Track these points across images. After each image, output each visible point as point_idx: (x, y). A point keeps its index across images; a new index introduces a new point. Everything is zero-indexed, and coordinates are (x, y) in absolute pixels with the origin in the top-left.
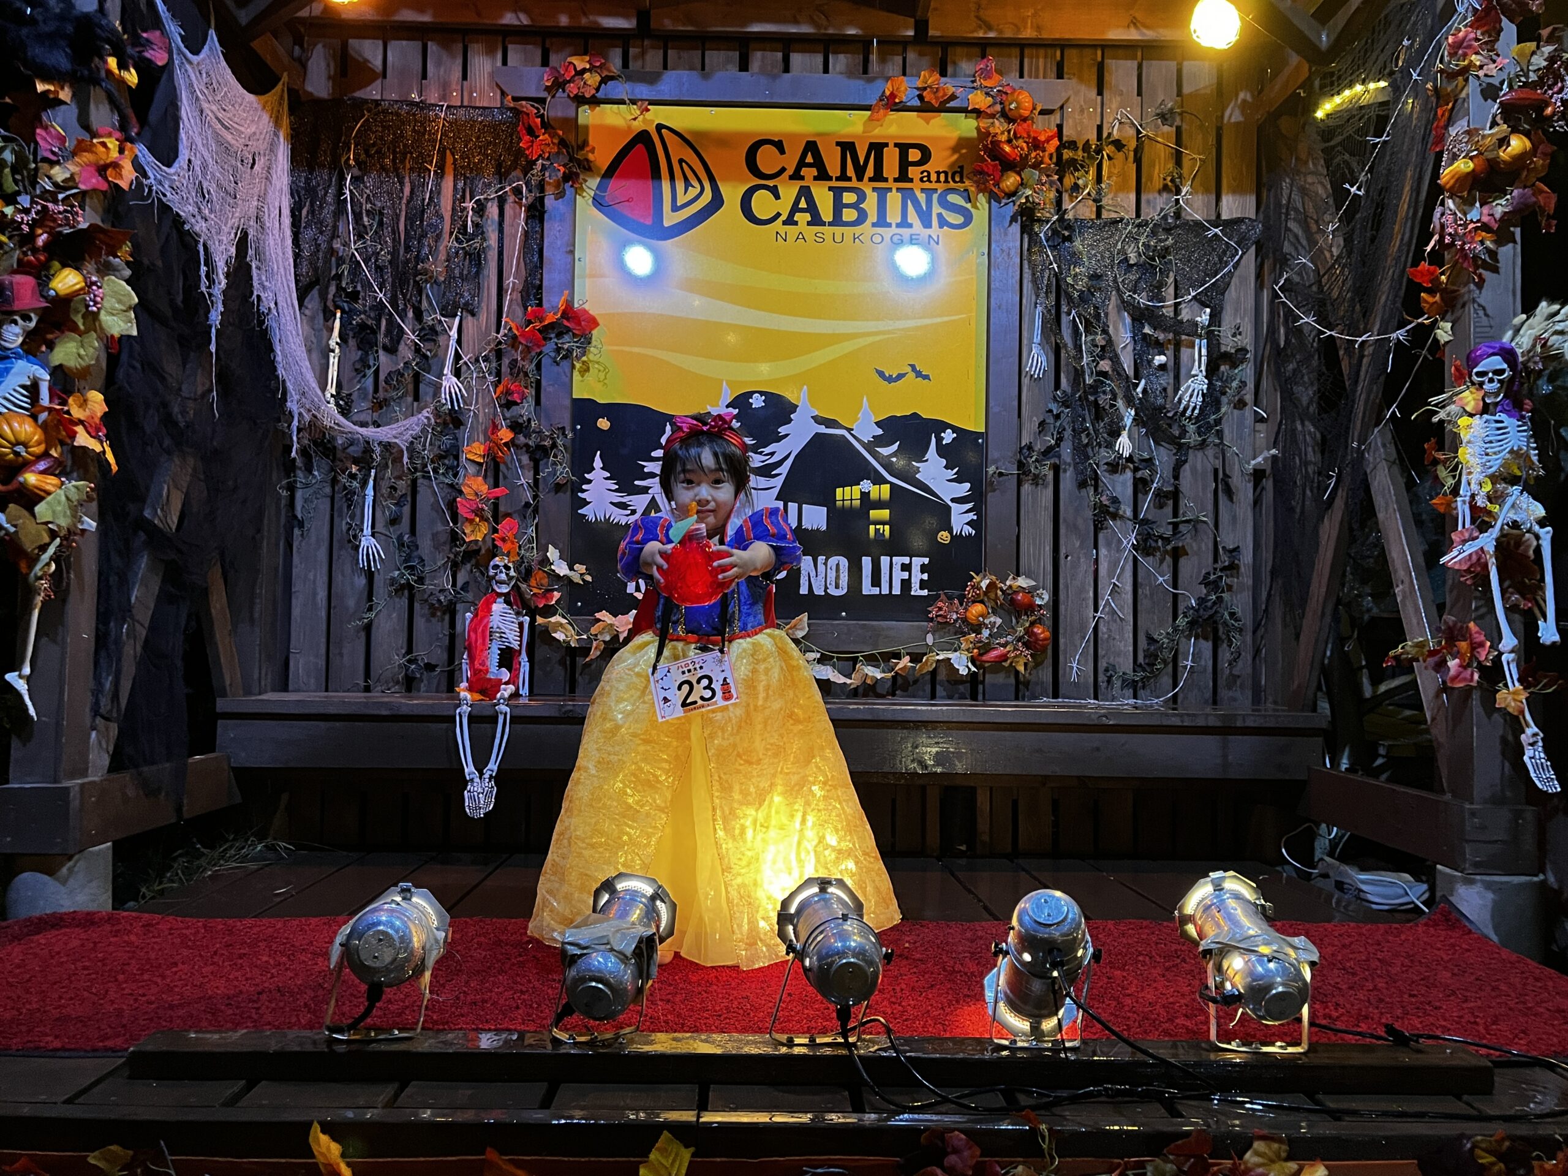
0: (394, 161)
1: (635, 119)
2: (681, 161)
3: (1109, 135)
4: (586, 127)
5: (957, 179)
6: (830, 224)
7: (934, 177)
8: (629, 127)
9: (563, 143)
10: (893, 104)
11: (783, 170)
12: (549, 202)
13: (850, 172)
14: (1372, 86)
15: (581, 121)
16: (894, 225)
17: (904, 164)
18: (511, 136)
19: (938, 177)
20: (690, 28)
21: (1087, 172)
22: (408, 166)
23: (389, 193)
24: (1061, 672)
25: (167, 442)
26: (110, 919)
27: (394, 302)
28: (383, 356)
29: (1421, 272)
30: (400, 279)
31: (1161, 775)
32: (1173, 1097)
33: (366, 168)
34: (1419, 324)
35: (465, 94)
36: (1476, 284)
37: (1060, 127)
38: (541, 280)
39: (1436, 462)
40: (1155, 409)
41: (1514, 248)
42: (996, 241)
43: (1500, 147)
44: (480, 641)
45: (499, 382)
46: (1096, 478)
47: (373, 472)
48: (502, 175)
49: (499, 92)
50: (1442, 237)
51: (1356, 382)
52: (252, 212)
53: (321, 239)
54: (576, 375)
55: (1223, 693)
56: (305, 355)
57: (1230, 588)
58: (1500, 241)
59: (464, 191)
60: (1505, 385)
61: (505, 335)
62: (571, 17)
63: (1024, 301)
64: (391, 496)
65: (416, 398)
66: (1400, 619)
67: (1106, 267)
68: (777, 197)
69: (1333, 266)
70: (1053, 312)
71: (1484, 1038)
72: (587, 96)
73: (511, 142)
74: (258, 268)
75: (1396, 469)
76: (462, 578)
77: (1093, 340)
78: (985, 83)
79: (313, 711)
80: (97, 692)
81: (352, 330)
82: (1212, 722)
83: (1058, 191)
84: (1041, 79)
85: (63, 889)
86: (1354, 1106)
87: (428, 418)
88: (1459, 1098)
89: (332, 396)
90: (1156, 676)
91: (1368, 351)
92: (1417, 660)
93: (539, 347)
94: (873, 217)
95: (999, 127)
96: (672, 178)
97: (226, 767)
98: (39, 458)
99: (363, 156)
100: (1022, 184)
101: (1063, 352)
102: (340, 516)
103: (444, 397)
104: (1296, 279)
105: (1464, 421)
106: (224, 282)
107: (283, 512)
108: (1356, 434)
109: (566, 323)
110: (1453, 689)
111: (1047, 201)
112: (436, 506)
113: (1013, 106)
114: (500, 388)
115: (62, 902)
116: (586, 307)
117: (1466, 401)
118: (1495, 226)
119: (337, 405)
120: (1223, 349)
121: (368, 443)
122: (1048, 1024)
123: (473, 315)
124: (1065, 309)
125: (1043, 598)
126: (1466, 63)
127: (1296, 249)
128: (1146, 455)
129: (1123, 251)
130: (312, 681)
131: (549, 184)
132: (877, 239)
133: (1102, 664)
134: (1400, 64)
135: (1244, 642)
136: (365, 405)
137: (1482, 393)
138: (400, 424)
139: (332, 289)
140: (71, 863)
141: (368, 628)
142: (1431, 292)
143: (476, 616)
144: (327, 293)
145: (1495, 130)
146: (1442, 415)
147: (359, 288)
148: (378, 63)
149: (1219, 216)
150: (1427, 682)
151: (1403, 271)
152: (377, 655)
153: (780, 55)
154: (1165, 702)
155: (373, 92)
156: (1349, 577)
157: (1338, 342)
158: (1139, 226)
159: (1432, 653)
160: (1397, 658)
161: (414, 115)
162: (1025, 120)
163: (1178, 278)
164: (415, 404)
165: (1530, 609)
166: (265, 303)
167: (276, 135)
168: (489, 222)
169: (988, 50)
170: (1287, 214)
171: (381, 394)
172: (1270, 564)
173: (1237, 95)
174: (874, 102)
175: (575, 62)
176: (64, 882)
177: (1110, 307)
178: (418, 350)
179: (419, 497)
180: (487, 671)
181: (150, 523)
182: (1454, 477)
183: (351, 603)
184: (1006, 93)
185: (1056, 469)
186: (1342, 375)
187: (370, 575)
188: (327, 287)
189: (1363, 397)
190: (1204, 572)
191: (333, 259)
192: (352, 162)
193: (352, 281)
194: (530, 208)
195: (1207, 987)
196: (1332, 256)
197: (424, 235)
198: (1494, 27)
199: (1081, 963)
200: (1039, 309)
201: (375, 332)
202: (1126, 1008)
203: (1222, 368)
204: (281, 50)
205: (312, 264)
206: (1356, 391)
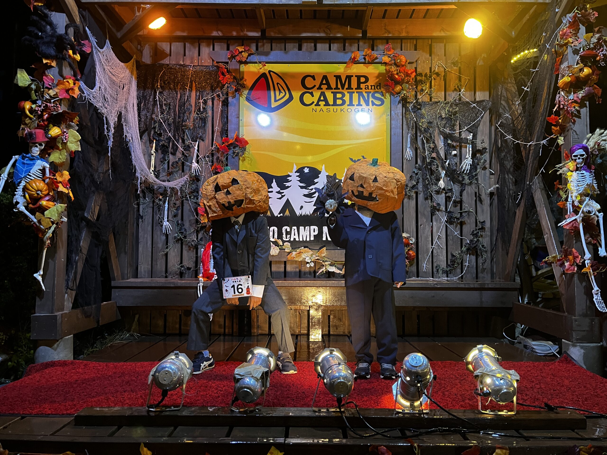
0: (174, 86)
1: (261, 69)
2: (278, 84)
3: (434, 71)
4: (243, 72)
5: (378, 88)
6: (332, 105)
7: (370, 87)
8: (259, 72)
9: (235, 78)
10: (354, 61)
11: (315, 86)
12: (230, 99)
13: (339, 86)
14: (531, 51)
15: (241, 70)
16: (355, 105)
17: (359, 83)
18: (216, 76)
19: (372, 88)
20: (280, 35)
21: (426, 85)
22: (179, 87)
23: (173, 98)
24: (419, 268)
25: (93, 189)
26: (72, 363)
27: (174, 137)
28: (171, 156)
29: (552, 118)
30: (177, 128)
31: (457, 306)
32: (465, 432)
33: (164, 88)
34: (551, 138)
35: (199, 61)
36: (572, 123)
37: (416, 68)
38: (228, 128)
39: (559, 189)
40: (452, 171)
41: (586, 109)
42: (393, 110)
43: (580, 72)
44: (206, 259)
45: (213, 165)
46: (431, 196)
47: (168, 198)
48: (213, 90)
49: (211, 60)
50: (559, 106)
51: (528, 160)
52: (123, 105)
53: (148, 114)
54: (241, 162)
55: (480, 275)
56: (143, 156)
57: (482, 236)
58: (581, 107)
59: (199, 96)
60: (584, 160)
61: (215, 148)
62: (237, 33)
63: (404, 132)
64: (174, 207)
65: (183, 171)
66: (546, 247)
67: (433, 119)
68: (313, 96)
69: (518, 117)
70: (415, 136)
71: (582, 407)
72: (243, 61)
73: (216, 78)
74: (126, 125)
75: (543, 191)
76: (200, 236)
77: (429, 146)
78: (388, 53)
79: (147, 285)
80: (67, 281)
81: (160, 147)
82: (476, 286)
83: (415, 91)
84: (409, 51)
85: (55, 352)
86: (534, 435)
87: (187, 178)
88: (573, 431)
89: (153, 171)
90: (455, 269)
91: (532, 148)
92: (553, 263)
93: (227, 152)
94: (348, 102)
95: (393, 69)
96: (274, 90)
97: (115, 306)
98: (46, 195)
99: (163, 84)
100: (402, 89)
101: (418, 150)
102: (156, 214)
103: (193, 170)
104: (505, 122)
105: (569, 174)
106: (113, 130)
107: (136, 213)
108: (528, 179)
109: (236, 143)
110: (567, 273)
111: (412, 95)
112: (190, 210)
113: (398, 61)
114: (213, 167)
115: (55, 357)
116: (244, 137)
117: (569, 166)
118: (579, 101)
119: (154, 174)
120: (477, 148)
121: (166, 187)
122: (417, 404)
123: (203, 141)
124: (419, 134)
125: (413, 241)
126: (567, 41)
127: (504, 111)
128: (450, 188)
129: (440, 113)
130: (146, 274)
131: (230, 93)
132: (349, 110)
133: (435, 265)
134: (542, 42)
135: (487, 256)
136: (164, 174)
137: (576, 163)
138: (177, 180)
139: (152, 132)
140: (58, 343)
141: (166, 255)
142: (555, 126)
143: (205, 250)
144: (151, 134)
145: (578, 66)
146: (561, 171)
147: (162, 132)
148: (168, 51)
149: (475, 99)
150: (557, 271)
151: (545, 119)
152: (170, 264)
153: (313, 44)
154: (459, 278)
155: (166, 61)
156: (526, 231)
157: (521, 145)
158: (446, 104)
159: (559, 260)
160: (546, 262)
161: (181, 69)
162: (403, 66)
163: (461, 122)
164: (183, 173)
165: (595, 243)
166: (128, 138)
167: (131, 77)
168: (209, 107)
169: (389, 41)
170: (501, 98)
171: (170, 170)
172: (497, 227)
173: (481, 56)
174: (347, 61)
175: (239, 49)
176: (55, 350)
177: (436, 134)
178: (183, 154)
179: (184, 207)
180: (209, 270)
181: (87, 218)
182: (566, 194)
183: (160, 246)
184: (396, 56)
185: (417, 193)
186: (522, 157)
187: (167, 236)
188: (150, 132)
189: (531, 165)
190: (472, 230)
191: (153, 121)
192: (159, 87)
193: (159, 129)
194: (223, 102)
195: (477, 389)
196: (518, 113)
197: (185, 112)
198: (577, 28)
199: (429, 381)
200: (409, 135)
201: (168, 148)
202: (446, 396)
203: (478, 155)
204: (133, 47)
205: (145, 124)
206: (528, 163)
